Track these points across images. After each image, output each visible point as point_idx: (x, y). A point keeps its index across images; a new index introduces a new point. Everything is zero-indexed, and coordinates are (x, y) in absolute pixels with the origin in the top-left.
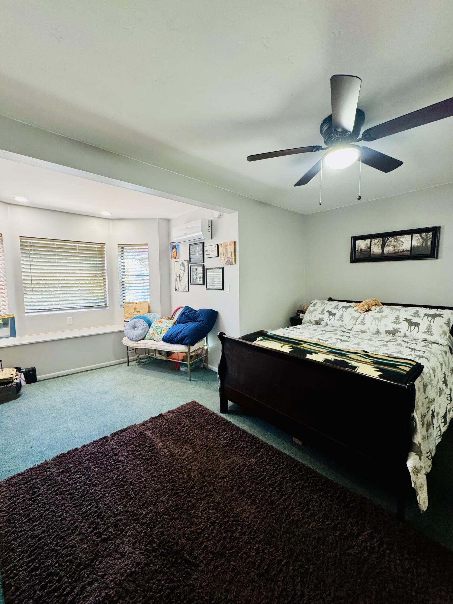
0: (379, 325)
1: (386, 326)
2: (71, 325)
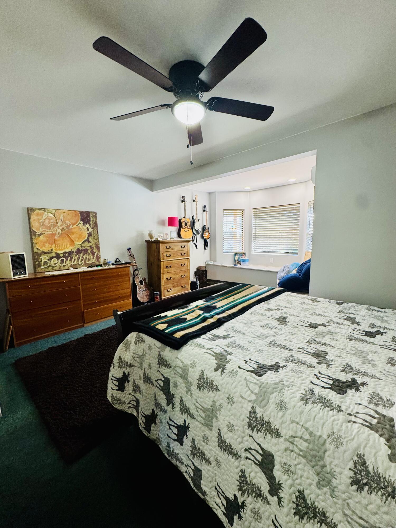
2: (272, 263)
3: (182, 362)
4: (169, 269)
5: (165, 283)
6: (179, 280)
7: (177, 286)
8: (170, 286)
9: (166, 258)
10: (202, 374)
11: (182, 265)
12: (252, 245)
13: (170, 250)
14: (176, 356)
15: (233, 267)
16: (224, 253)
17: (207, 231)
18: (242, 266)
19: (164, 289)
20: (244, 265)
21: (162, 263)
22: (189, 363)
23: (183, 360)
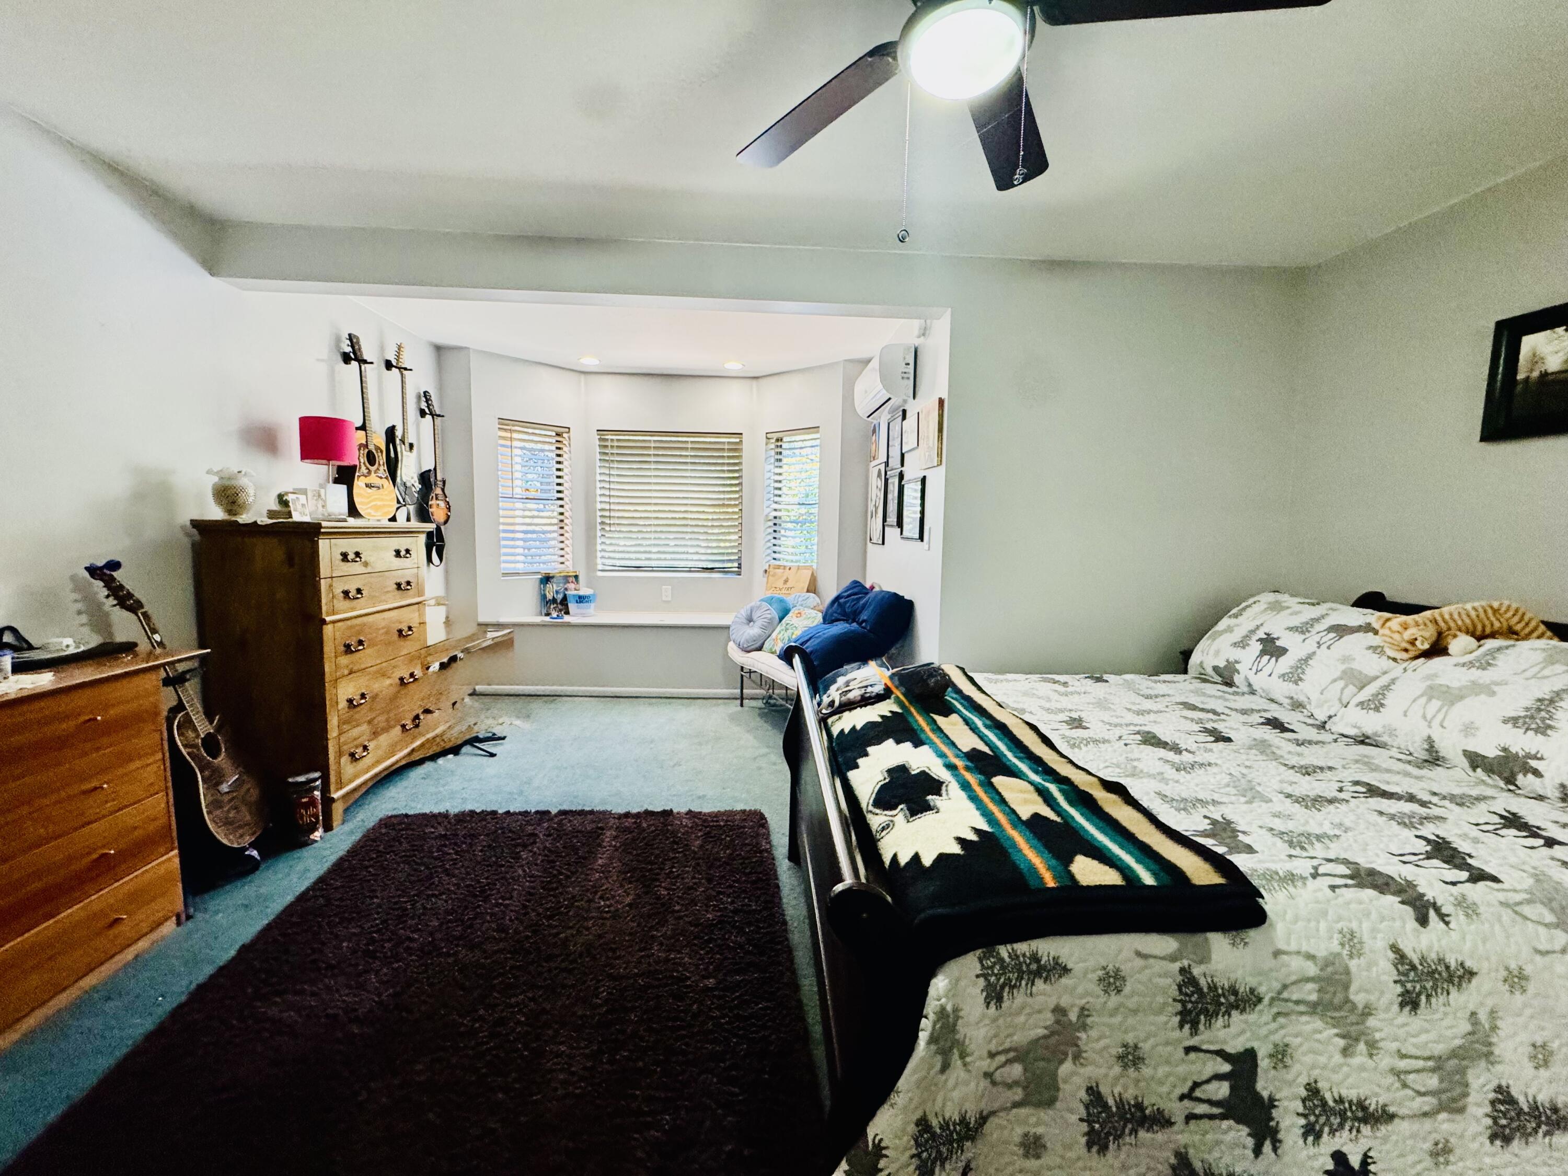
0: (1436, 723)
1: (1469, 729)
2: (668, 602)
3: (1310, 957)
4: (357, 655)
5: (341, 723)
6: (394, 698)
7: (386, 730)
8: (361, 731)
9: (341, 604)
10: (1401, 957)
11: (400, 631)
12: (599, 547)
13: (357, 568)
14: (1271, 950)
15: (544, 625)
16: (505, 574)
17: (438, 491)
18: (576, 615)
19: (340, 754)
20: (584, 615)
21: (328, 630)
22: (1335, 947)
23: (1305, 948)
